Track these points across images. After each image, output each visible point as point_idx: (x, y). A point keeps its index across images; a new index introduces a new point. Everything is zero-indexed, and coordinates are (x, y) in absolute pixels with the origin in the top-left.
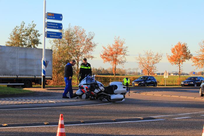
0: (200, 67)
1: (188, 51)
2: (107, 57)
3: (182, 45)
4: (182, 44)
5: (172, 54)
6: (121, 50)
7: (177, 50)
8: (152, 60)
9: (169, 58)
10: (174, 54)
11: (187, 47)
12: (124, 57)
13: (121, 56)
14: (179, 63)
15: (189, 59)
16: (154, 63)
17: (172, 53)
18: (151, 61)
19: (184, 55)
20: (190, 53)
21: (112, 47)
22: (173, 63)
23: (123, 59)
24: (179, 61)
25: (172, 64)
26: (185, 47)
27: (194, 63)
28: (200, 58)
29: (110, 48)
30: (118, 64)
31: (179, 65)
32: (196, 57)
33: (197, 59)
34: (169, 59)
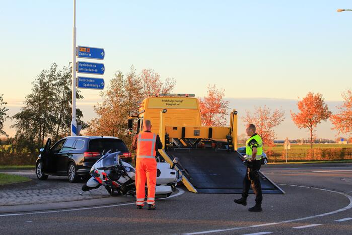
0: (343, 131)
1: (324, 106)
3: (314, 97)
4: (314, 95)
5: (300, 112)
6: (219, 106)
7: (306, 104)
8: (267, 122)
9: (295, 117)
10: (303, 111)
11: (322, 99)
12: (223, 116)
13: (219, 115)
14: (311, 126)
15: (327, 118)
16: (270, 126)
17: (300, 110)
18: (266, 122)
19: (318, 112)
20: (327, 109)
21: (204, 102)
22: (302, 125)
23: (222, 121)
24: (312, 122)
25: (300, 127)
26: (320, 100)
27: (334, 126)
28: (343, 116)
31: (310, 127)
32: (338, 116)
33: (339, 118)
34: (294, 120)
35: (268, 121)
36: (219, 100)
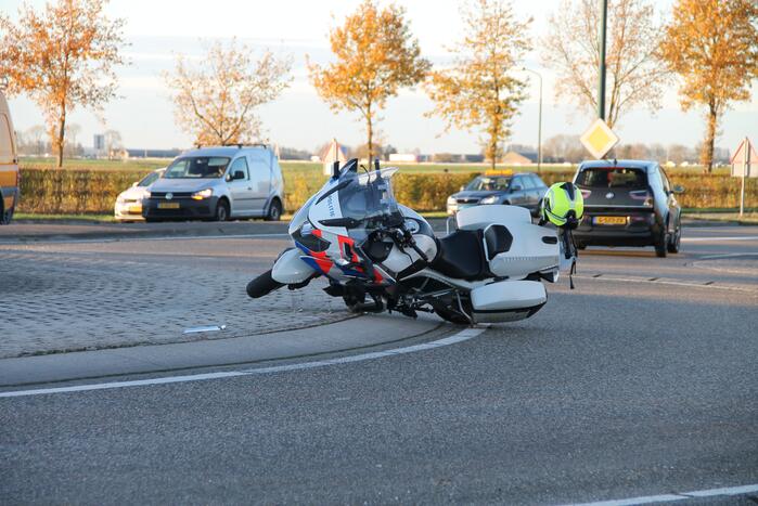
0: (462, 122)
1: (408, 45)
2: (20, 68)
3: (379, 15)
4: (380, 11)
5: (336, 59)
6: (91, 33)
7: (356, 38)
8: (241, 89)
9: (321, 77)
10: (345, 57)
11: (404, 23)
12: (105, 69)
13: (93, 63)
14: (369, 105)
15: (417, 81)
16: (249, 101)
17: (336, 55)
18: (235, 90)
19: (391, 61)
20: (417, 52)
21: (46, 21)
22: (339, 102)
23: (102, 81)
24: (370, 94)
25: (335, 106)
26: (399, 25)
27: (433, 105)
28: (462, 77)
29: (35, 24)
30: (79, 106)
31: (366, 110)
32: (448, 75)
33: (448, 82)
34: (316, 85)
35: (243, 85)
36: (92, 15)
